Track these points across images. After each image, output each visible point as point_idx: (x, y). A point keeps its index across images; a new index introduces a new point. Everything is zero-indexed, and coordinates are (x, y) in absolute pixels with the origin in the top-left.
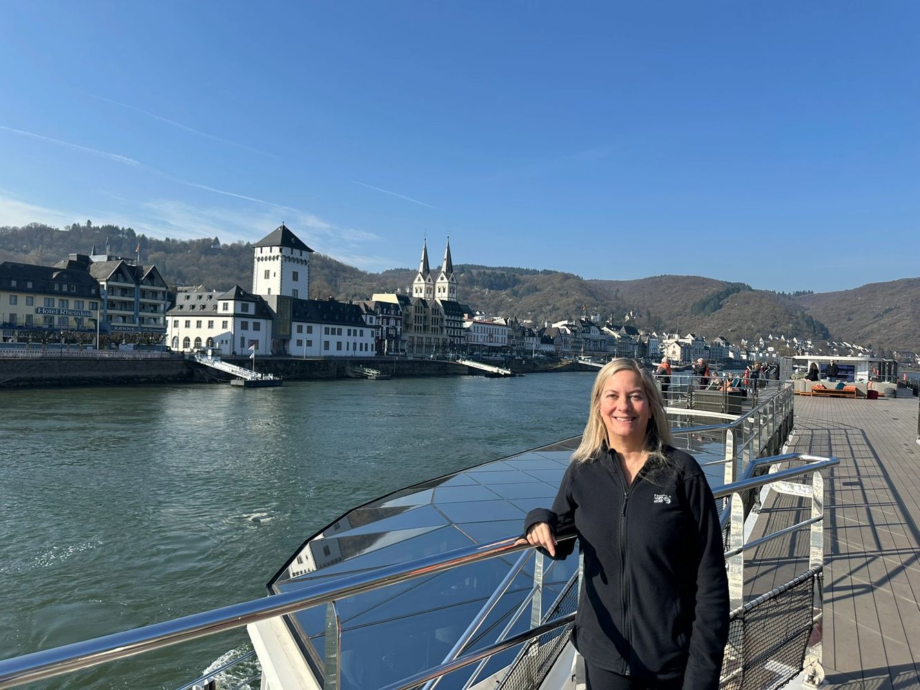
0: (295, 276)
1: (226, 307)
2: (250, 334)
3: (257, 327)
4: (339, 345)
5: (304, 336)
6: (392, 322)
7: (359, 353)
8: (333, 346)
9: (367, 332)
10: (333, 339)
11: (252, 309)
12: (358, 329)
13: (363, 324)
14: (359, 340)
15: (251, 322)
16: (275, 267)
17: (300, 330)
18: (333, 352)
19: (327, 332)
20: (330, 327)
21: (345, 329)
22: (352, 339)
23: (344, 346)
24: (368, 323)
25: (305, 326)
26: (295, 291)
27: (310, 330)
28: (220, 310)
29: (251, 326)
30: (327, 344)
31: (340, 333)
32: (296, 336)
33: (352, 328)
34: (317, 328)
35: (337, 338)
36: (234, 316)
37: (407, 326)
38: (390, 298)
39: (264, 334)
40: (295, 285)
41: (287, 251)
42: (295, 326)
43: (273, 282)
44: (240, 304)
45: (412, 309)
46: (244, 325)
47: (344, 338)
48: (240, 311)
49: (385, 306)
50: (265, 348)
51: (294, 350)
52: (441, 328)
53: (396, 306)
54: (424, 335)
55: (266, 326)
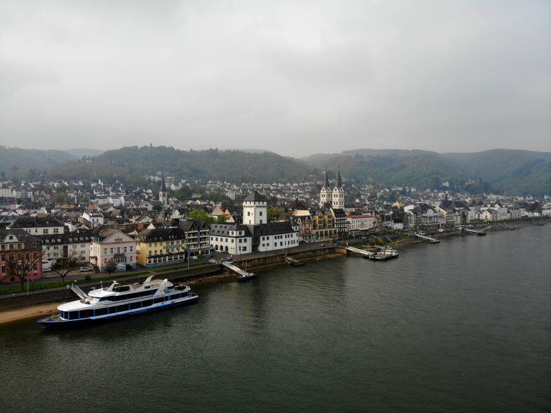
0: (261, 214)
1: (233, 233)
2: (243, 244)
3: (245, 241)
4: (281, 244)
5: (266, 242)
6: (307, 226)
7: (291, 246)
8: (279, 244)
9: (294, 234)
10: (278, 241)
11: (243, 233)
12: (290, 234)
13: (294, 232)
14: (290, 239)
15: (243, 239)
16: (252, 210)
17: (264, 239)
18: (279, 247)
19: (275, 238)
20: (277, 235)
21: (284, 236)
22: (287, 239)
23: (284, 243)
24: (295, 230)
25: (266, 237)
26: (261, 221)
27: (268, 239)
28: (230, 234)
29: (243, 241)
30: (276, 243)
31: (281, 237)
32: (262, 242)
33: (287, 234)
34: (272, 237)
35: (280, 240)
36: (236, 237)
37: (315, 227)
38: (306, 213)
39: (248, 244)
40: (261, 218)
41: (257, 203)
42: (261, 238)
43: (252, 218)
44: (238, 232)
45: (317, 217)
46: (240, 241)
47: (284, 240)
48: (238, 235)
49: (303, 218)
50: (249, 250)
51: (261, 249)
52: (333, 225)
53: (309, 217)
54: (324, 230)
55: (249, 239)
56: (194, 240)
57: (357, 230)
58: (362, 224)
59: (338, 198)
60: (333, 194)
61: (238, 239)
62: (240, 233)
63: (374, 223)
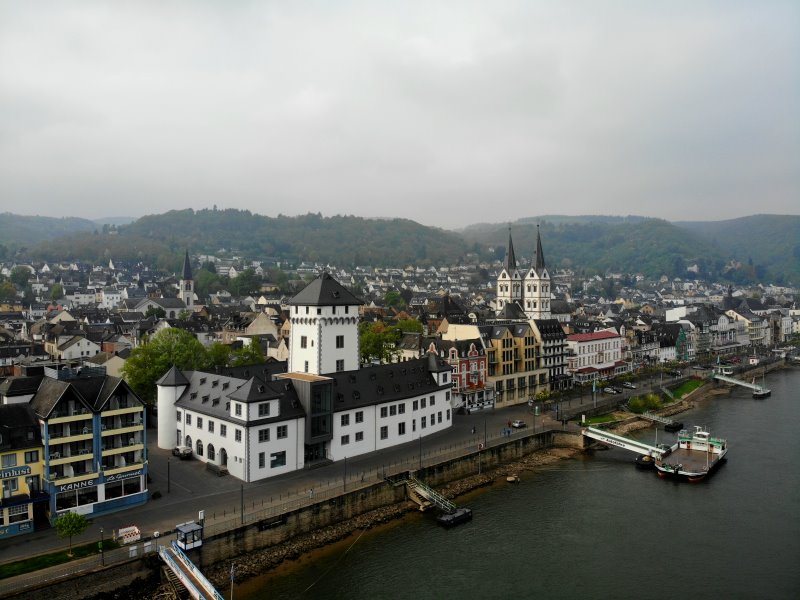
0: (340, 342)
1: (238, 411)
2: (274, 445)
3: (282, 433)
4: (402, 428)
5: (352, 428)
6: (474, 367)
7: (430, 430)
8: (393, 431)
9: (440, 396)
10: (392, 422)
11: (274, 408)
12: (427, 397)
13: (436, 388)
14: (428, 411)
15: (273, 429)
16: (312, 332)
17: (346, 420)
18: (394, 440)
19: (384, 413)
20: (388, 405)
21: (409, 403)
22: (421, 413)
23: (408, 427)
24: (441, 383)
25: (352, 414)
26: (340, 363)
27: (359, 418)
28: (233, 413)
29: (273, 433)
30: (384, 429)
31: (402, 409)
32: (339, 430)
33: (419, 399)
34: (371, 413)
35: (398, 418)
36: (249, 424)
37: (493, 368)
38: (470, 332)
39: (293, 442)
40: (340, 354)
41: (327, 311)
42: (337, 418)
43: (311, 354)
44: (255, 407)
45: (498, 343)
46: (264, 436)
47: (409, 416)
48: (255, 416)
49: (463, 346)
50: (295, 461)
51: (337, 452)
52: (538, 360)
53: (477, 342)
54: (515, 376)
55: (296, 428)
56: (76, 447)
57: (591, 370)
58: (601, 354)
59: (536, 294)
60: (526, 283)
61: (255, 432)
62: (264, 410)
63: (624, 350)
